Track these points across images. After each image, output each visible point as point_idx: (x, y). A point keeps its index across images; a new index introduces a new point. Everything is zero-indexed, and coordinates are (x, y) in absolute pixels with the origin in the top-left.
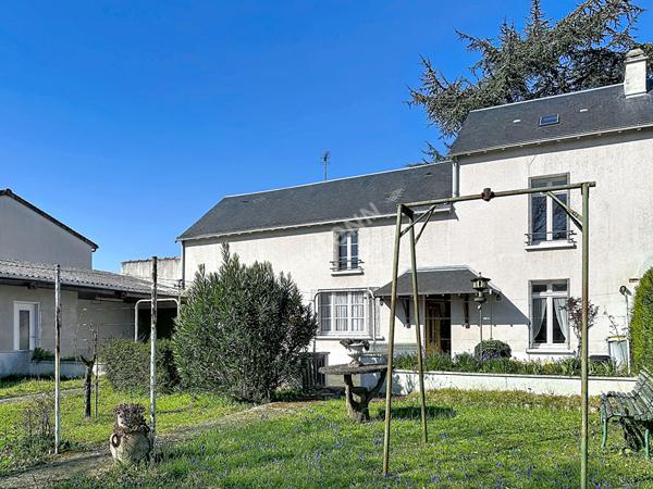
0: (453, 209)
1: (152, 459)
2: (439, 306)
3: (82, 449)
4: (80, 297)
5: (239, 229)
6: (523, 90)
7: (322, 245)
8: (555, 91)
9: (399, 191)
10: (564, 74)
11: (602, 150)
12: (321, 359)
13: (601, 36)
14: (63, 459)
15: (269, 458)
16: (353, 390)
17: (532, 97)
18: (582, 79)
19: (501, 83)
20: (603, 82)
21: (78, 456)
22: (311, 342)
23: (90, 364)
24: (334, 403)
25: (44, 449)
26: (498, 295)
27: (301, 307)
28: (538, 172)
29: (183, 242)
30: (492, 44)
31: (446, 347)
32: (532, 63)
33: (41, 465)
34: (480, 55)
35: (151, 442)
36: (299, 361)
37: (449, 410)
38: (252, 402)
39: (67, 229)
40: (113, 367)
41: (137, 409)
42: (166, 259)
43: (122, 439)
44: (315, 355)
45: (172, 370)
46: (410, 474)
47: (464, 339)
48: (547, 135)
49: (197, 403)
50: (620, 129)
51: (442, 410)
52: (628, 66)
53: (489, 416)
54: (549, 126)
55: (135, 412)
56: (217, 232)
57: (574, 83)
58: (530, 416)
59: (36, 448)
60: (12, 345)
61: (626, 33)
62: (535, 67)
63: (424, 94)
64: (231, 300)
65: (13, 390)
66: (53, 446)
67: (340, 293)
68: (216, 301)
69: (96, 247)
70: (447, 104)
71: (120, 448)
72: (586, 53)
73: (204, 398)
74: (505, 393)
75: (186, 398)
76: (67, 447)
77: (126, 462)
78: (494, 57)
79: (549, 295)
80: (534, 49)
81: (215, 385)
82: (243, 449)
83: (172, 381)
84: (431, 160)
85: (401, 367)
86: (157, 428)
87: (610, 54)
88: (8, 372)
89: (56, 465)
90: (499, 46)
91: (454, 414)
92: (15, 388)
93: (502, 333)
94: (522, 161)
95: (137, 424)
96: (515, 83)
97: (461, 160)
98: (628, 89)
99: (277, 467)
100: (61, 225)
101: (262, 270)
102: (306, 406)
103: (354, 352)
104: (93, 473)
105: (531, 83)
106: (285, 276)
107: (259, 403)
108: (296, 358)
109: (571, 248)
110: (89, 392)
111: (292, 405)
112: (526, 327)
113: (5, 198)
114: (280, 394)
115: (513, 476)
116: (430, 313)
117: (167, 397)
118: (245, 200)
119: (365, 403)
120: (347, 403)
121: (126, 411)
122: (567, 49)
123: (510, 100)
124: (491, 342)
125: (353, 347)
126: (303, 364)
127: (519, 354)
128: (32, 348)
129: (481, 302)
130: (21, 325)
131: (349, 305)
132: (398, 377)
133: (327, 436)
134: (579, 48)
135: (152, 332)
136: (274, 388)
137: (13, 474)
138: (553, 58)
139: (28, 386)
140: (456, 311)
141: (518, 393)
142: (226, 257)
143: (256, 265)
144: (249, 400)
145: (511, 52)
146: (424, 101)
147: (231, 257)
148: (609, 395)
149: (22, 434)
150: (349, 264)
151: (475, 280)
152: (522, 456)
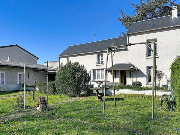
0: (127, 48)
1: (47, 110)
2: (123, 73)
3: (31, 108)
4: (34, 71)
5: (73, 54)
6: (146, 17)
7: (94, 58)
8: (155, 17)
9: (113, 44)
10: (157, 13)
11: (165, 32)
12: (92, 86)
13: (167, 3)
14: (26, 110)
15: (76, 110)
16: (98, 93)
17: (149, 19)
18: (162, 14)
19: (140, 16)
20: (167, 15)
21: (29, 109)
22: (90, 82)
23: (34, 87)
24: (95, 97)
25: (22, 108)
26: (139, 70)
27: (87, 73)
28: (149, 38)
29: (59, 57)
30: (138, 6)
31: (125, 83)
32: (149, 10)
33: (20, 112)
34: (135, 8)
35: (47, 106)
36: (86, 87)
37: (123, 99)
38: (74, 96)
39: (31, 54)
40: (41, 88)
41: (43, 98)
42: (55, 61)
43: (40, 105)
44: (90, 85)
45: (55, 89)
46: (110, 114)
47: (130, 81)
48: (151, 29)
49: (61, 97)
50: (170, 27)
51: (121, 99)
52: (173, 10)
53: (133, 100)
54: (152, 26)
55: (43, 99)
56: (68, 55)
57: (160, 15)
58: (144, 100)
59: (20, 107)
60: (17, 83)
61: (173, 2)
62: (149, 11)
63: (121, 19)
64: (69, 71)
65: (16, 94)
66: (24, 107)
67: (98, 70)
68: (65, 72)
69: (38, 58)
70: (126, 21)
71: (39, 108)
72: (163, 7)
73: (62, 96)
74: (138, 94)
75: (58, 96)
76: (27, 107)
77: (40, 111)
78: (139, 9)
79: (152, 70)
80: (149, 7)
81: (65, 92)
82: (70, 108)
83: (55, 92)
84: (122, 36)
85: (112, 88)
86: (48, 103)
87: (169, 7)
88: (16, 89)
89: (24, 112)
90: (140, 6)
91: (124, 100)
92: (17, 93)
93: (139, 80)
94: (145, 35)
95: (44, 102)
96: (144, 15)
97: (129, 35)
98: (173, 16)
99: (77, 112)
100: (30, 53)
101: (77, 64)
102: (87, 97)
103: (99, 84)
104: (33, 114)
105: (148, 15)
106: (83, 65)
107: (76, 97)
108: (86, 86)
109: (157, 58)
110: (34, 94)
111: (84, 97)
112: (146, 78)
113: (16, 47)
114: (81, 95)
115: (136, 115)
116: (121, 74)
117: (54, 95)
118: (75, 47)
119: (102, 97)
120: (97, 97)
121: (41, 98)
122: (158, 6)
123: (143, 20)
124: (137, 82)
125: (99, 83)
126: (87, 87)
127: (144, 85)
128: (22, 84)
129: (132, 72)
130: (19, 78)
131: (101, 73)
132: (111, 91)
133: (91, 105)
134: (161, 6)
135: (47, 79)
136: (80, 93)
137: (13, 114)
138: (154, 9)
139: (20, 93)
140: (128, 74)
141: (141, 95)
142: (68, 61)
143: (75, 63)
144: (73, 96)
145: (143, 7)
146: (120, 20)
147: (69, 61)
148: (164, 95)
149: (17, 104)
150: (101, 62)
151: (131, 66)
152: (139, 110)
